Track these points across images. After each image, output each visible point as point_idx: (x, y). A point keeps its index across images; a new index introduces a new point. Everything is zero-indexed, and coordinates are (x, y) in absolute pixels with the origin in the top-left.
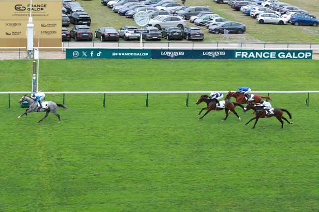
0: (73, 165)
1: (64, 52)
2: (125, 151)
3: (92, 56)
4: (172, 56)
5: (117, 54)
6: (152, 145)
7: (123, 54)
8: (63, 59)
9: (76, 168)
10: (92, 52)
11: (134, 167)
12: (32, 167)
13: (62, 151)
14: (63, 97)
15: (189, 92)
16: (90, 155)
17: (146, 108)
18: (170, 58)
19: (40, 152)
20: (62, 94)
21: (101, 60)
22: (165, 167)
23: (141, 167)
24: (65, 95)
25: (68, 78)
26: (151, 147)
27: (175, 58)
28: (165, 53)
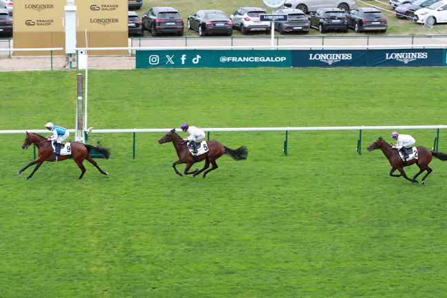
0: (153, 263)
1: (132, 55)
2: (247, 237)
3: (183, 63)
4: (330, 63)
5: (229, 59)
6: (296, 226)
7: (240, 59)
8: (130, 69)
9: (160, 268)
10: (184, 56)
11: (264, 265)
12: (78, 268)
13: (132, 238)
14: (132, 139)
15: (363, 127)
16: (183, 244)
17: (285, 157)
18: (326, 65)
19: (93, 241)
20: (129, 133)
21: (200, 70)
22: (320, 265)
23: (276, 266)
24: (136, 135)
25: (140, 103)
26: (295, 229)
27: (335, 65)
28: (318, 57)
